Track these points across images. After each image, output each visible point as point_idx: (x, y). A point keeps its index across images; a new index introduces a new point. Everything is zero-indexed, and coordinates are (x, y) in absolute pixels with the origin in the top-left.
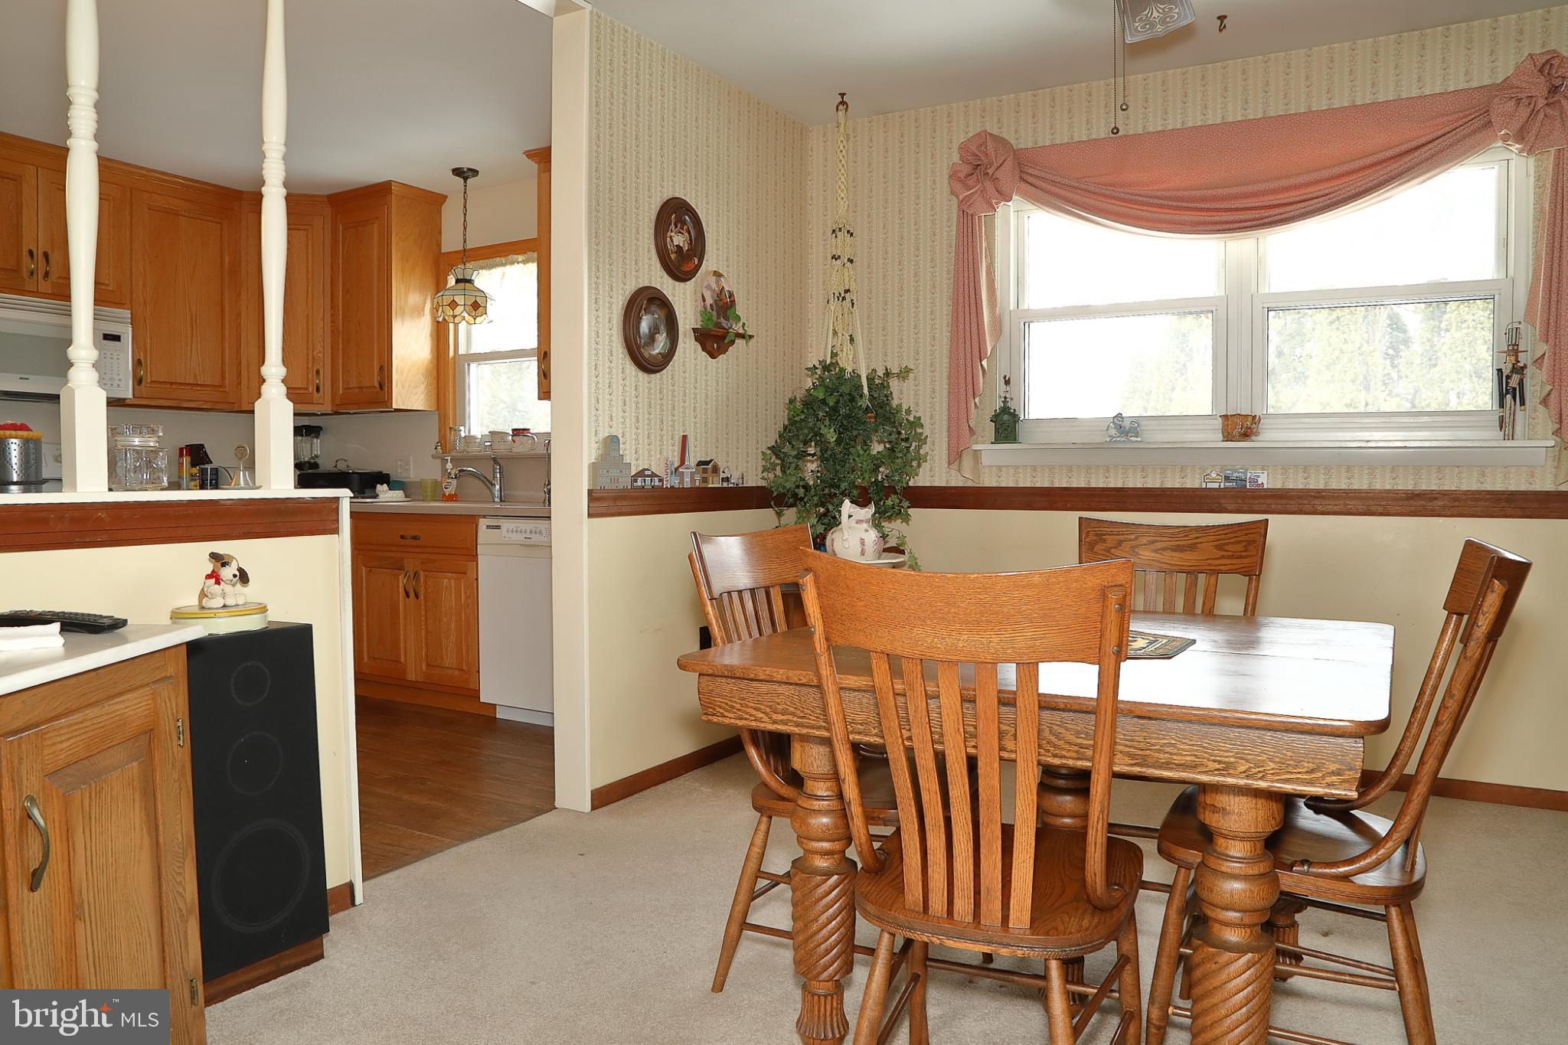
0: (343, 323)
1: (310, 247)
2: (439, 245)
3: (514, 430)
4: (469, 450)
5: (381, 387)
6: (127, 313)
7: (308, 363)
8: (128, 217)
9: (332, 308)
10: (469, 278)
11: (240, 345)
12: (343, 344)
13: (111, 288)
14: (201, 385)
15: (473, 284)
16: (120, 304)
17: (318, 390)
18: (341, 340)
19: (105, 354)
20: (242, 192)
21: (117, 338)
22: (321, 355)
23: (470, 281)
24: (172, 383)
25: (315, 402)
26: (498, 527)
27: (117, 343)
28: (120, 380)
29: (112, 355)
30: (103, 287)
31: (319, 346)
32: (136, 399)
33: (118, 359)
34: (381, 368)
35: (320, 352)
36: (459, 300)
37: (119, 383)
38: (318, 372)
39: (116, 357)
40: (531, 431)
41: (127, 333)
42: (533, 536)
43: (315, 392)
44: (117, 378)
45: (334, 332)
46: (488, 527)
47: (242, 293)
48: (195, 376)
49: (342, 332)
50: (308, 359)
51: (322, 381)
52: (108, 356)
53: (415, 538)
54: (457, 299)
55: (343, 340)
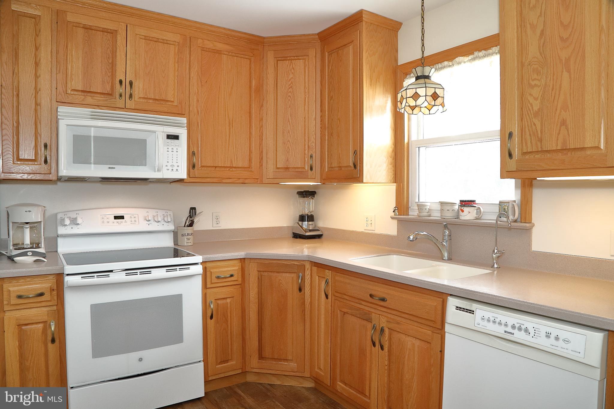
0: (328, 121)
1: (307, 71)
2: (396, 60)
3: (461, 201)
4: (422, 214)
5: (355, 166)
6: (184, 120)
7: (305, 151)
8: (188, 56)
9: (321, 111)
10: (427, 74)
11: (262, 140)
12: (328, 136)
13: (175, 104)
14: (235, 167)
15: (431, 80)
16: (181, 114)
17: (311, 169)
18: (327, 134)
19: (168, 149)
20: (264, 38)
21: (176, 137)
22: (314, 145)
23: (428, 77)
24: (216, 167)
25: (309, 177)
26: (471, 312)
27: (176, 141)
28: (178, 166)
29: (172, 149)
30: (170, 103)
31: (313, 138)
32: (191, 179)
33: (177, 152)
34: (355, 152)
35: (313, 142)
36: (421, 91)
37: (177, 168)
38: (311, 157)
39: (175, 150)
40: (476, 202)
41: (183, 133)
42: (516, 331)
43: (309, 171)
44: (176, 165)
45: (323, 128)
46: (458, 308)
47: (264, 106)
48: (232, 162)
49: (328, 128)
50: (305, 147)
51: (314, 162)
52: (170, 150)
53: (383, 300)
54: (419, 91)
55: (328, 133)
